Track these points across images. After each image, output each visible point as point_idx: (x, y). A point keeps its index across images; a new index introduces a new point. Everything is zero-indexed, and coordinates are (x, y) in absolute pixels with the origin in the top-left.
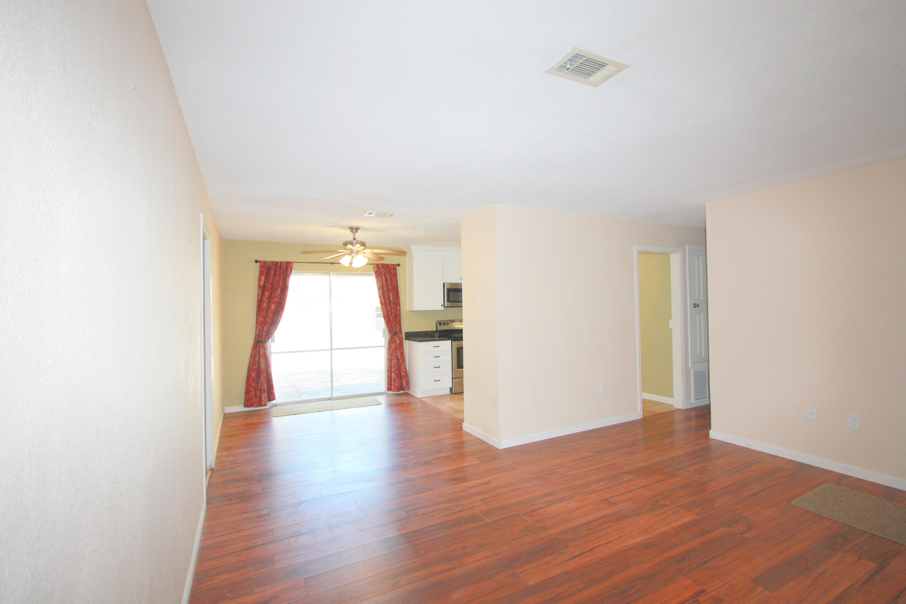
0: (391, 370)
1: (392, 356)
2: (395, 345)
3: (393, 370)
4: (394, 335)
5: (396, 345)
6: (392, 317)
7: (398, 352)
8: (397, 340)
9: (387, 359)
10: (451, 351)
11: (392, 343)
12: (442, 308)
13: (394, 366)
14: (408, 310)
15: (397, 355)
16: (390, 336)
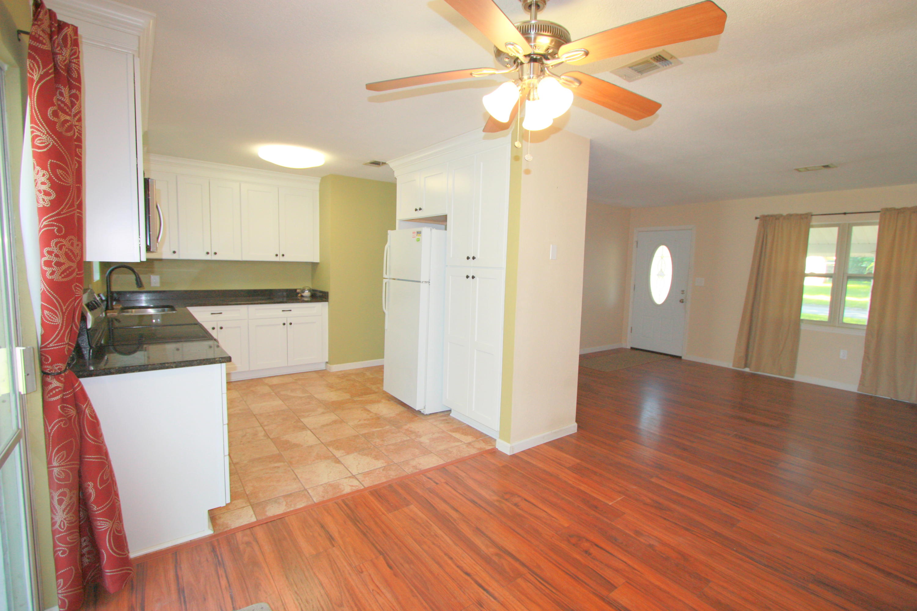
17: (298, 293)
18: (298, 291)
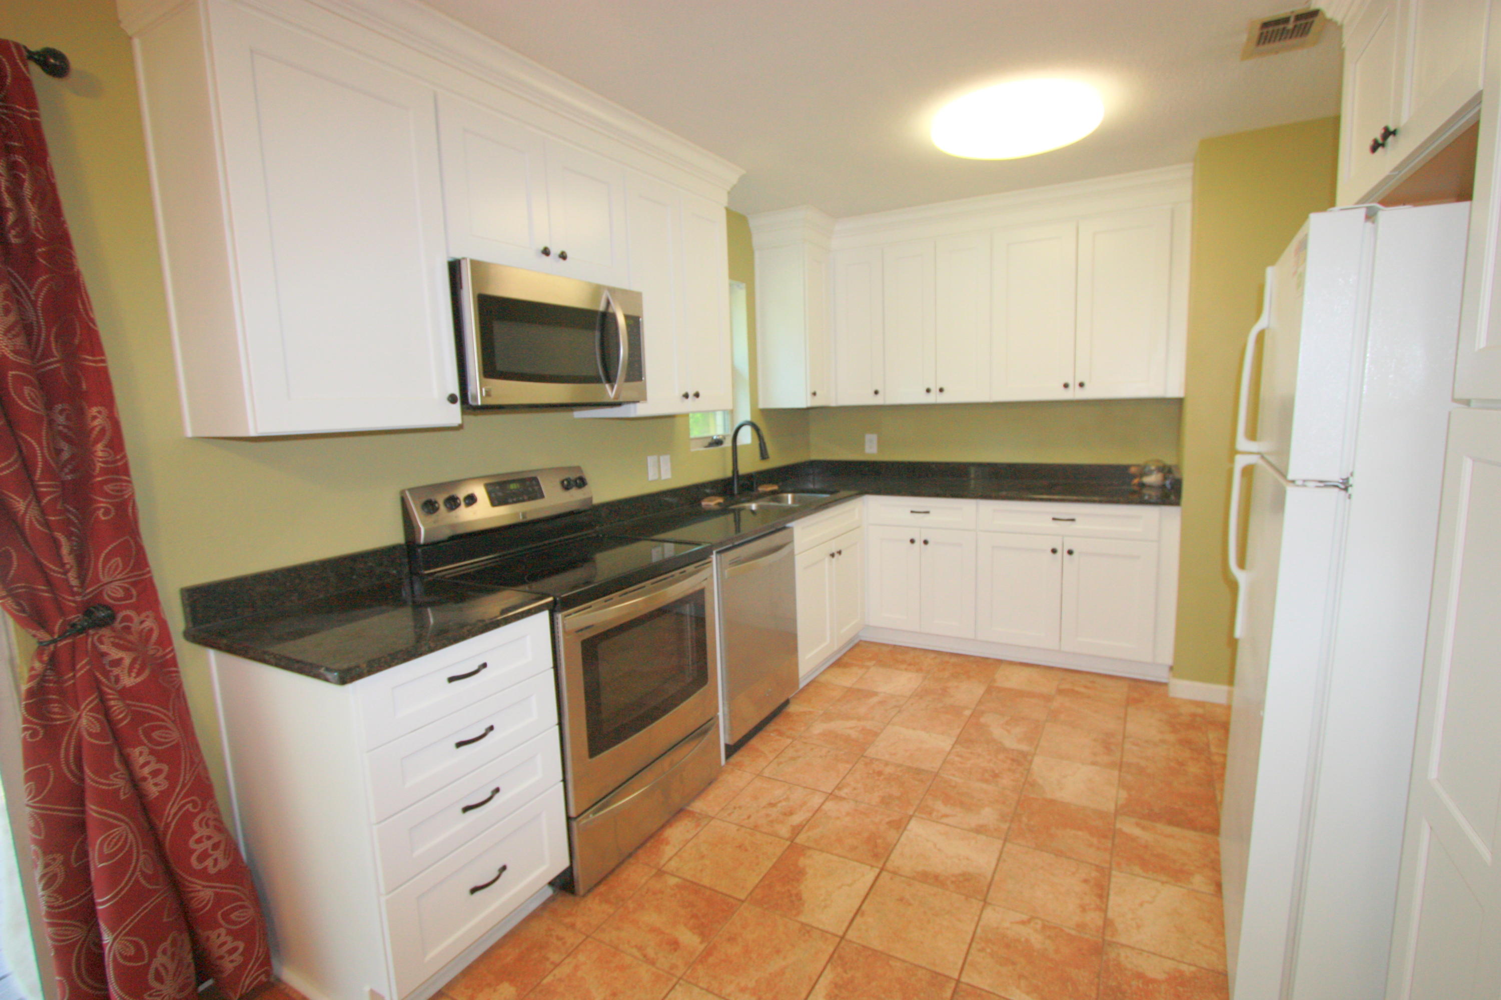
0: (92, 904)
1: (80, 801)
2: (104, 709)
3: (103, 902)
4: (84, 630)
5: (116, 705)
6: (38, 497)
7: (140, 755)
8: (117, 663)
9: (36, 830)
10: (552, 672)
11: (71, 698)
12: (453, 415)
13: (116, 872)
14: (189, 433)
15: (135, 783)
16: (42, 647)
17: (1134, 476)
18: (1133, 470)
